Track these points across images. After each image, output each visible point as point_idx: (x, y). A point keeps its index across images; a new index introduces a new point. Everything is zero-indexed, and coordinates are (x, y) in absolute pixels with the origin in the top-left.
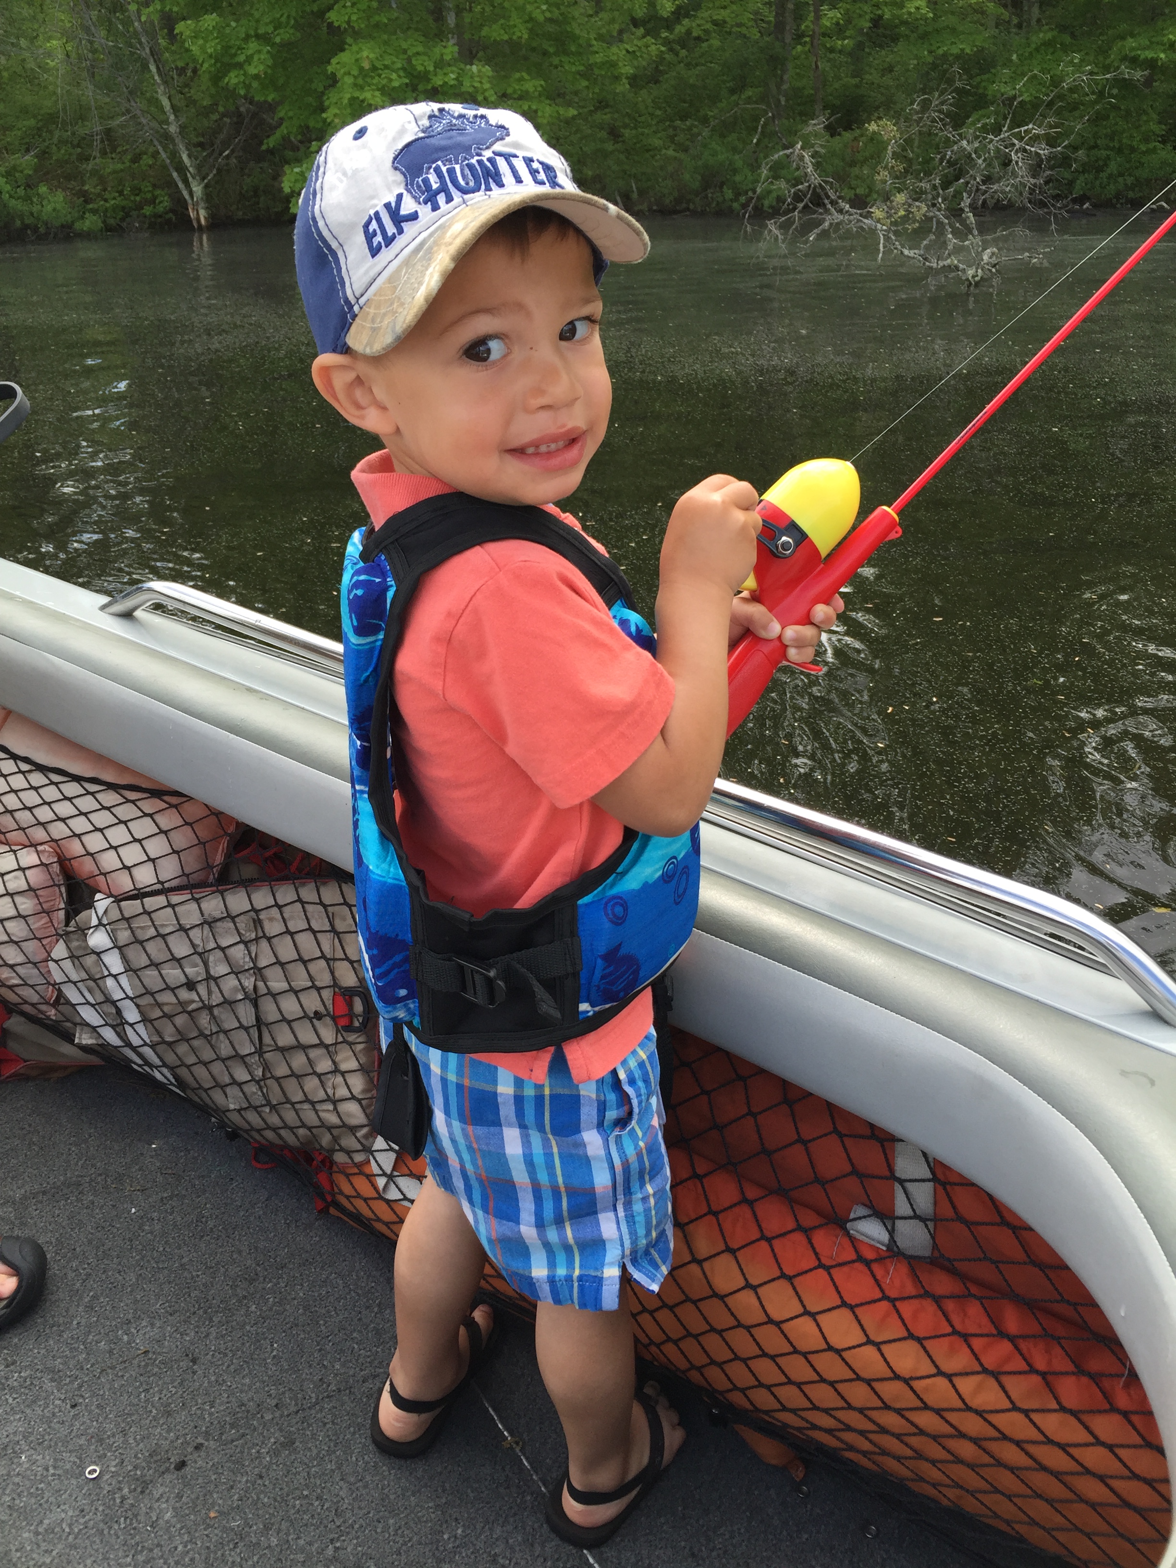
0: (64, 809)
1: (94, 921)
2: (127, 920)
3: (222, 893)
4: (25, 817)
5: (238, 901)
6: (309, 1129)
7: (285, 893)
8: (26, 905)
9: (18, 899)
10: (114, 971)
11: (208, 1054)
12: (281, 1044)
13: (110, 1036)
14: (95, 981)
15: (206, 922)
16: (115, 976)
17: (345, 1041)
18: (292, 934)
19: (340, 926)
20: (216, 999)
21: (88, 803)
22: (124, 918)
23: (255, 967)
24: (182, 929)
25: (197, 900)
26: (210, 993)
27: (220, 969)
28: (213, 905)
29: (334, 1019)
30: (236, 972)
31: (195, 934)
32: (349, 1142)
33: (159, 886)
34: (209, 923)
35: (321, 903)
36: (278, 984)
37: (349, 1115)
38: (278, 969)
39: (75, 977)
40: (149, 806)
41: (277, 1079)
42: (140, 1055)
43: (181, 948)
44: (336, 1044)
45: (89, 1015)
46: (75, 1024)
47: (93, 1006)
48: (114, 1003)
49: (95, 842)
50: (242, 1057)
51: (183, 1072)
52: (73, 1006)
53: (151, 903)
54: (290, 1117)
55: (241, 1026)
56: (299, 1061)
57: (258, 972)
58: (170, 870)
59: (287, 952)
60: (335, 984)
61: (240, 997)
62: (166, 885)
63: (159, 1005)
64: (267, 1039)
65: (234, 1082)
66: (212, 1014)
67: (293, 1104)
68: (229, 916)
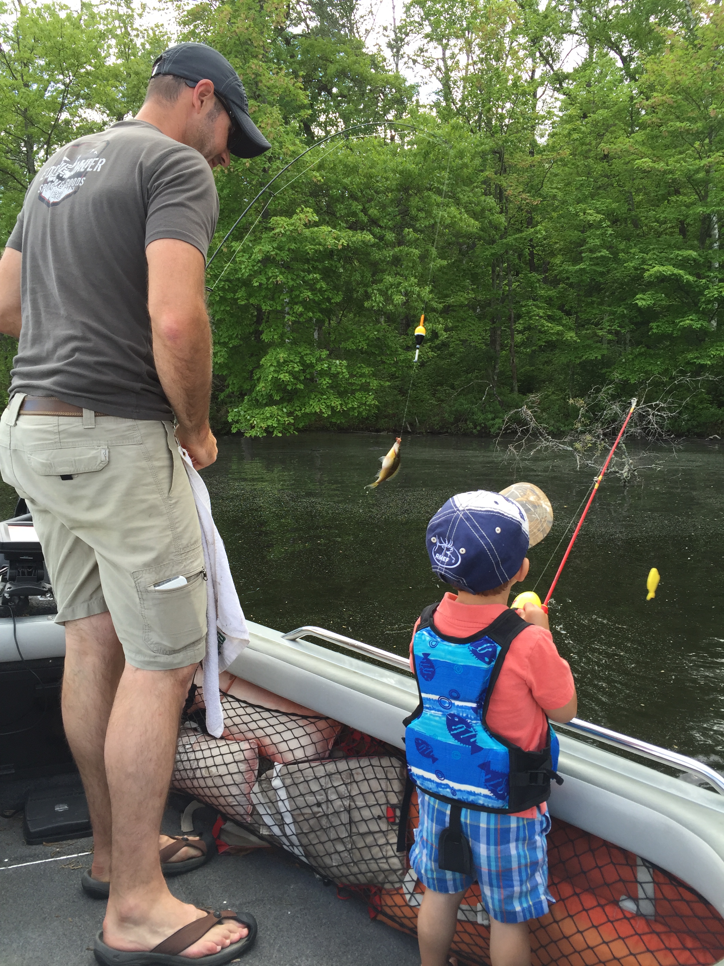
0: (263, 724)
1: (275, 775)
2: (291, 774)
3: (335, 762)
4: (243, 727)
5: (342, 765)
6: (373, 872)
7: (364, 762)
8: (243, 767)
9: (239, 764)
10: (282, 798)
11: (324, 838)
12: (361, 831)
13: (276, 830)
14: (273, 803)
15: (327, 775)
16: (283, 801)
17: (392, 829)
18: (367, 780)
19: (390, 776)
20: (331, 810)
21: (273, 721)
22: (289, 773)
23: (350, 796)
24: (316, 778)
25: (324, 765)
26: (328, 808)
27: (333, 797)
28: (331, 767)
29: (388, 818)
30: (341, 798)
31: (322, 781)
32: (394, 878)
33: (306, 759)
34: (329, 775)
35: (381, 766)
36: (360, 803)
37: (394, 864)
38: (361, 796)
39: (263, 801)
40: (301, 722)
41: (359, 849)
42: (289, 840)
43: (315, 787)
44: (388, 830)
45: (268, 820)
46: (260, 825)
47: (270, 815)
48: (280, 814)
49: (276, 739)
50: (342, 839)
51: (311, 848)
52: (261, 815)
53: (302, 766)
54: (364, 867)
55: (342, 824)
56: (369, 840)
57: (351, 797)
58: (310, 751)
59: (365, 788)
60: (388, 802)
61: (342, 809)
62: (309, 758)
63: (303, 814)
64: (354, 830)
65: (337, 852)
66: (328, 818)
67: (365, 861)
68: (338, 772)
